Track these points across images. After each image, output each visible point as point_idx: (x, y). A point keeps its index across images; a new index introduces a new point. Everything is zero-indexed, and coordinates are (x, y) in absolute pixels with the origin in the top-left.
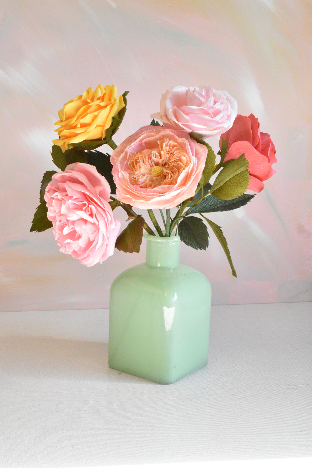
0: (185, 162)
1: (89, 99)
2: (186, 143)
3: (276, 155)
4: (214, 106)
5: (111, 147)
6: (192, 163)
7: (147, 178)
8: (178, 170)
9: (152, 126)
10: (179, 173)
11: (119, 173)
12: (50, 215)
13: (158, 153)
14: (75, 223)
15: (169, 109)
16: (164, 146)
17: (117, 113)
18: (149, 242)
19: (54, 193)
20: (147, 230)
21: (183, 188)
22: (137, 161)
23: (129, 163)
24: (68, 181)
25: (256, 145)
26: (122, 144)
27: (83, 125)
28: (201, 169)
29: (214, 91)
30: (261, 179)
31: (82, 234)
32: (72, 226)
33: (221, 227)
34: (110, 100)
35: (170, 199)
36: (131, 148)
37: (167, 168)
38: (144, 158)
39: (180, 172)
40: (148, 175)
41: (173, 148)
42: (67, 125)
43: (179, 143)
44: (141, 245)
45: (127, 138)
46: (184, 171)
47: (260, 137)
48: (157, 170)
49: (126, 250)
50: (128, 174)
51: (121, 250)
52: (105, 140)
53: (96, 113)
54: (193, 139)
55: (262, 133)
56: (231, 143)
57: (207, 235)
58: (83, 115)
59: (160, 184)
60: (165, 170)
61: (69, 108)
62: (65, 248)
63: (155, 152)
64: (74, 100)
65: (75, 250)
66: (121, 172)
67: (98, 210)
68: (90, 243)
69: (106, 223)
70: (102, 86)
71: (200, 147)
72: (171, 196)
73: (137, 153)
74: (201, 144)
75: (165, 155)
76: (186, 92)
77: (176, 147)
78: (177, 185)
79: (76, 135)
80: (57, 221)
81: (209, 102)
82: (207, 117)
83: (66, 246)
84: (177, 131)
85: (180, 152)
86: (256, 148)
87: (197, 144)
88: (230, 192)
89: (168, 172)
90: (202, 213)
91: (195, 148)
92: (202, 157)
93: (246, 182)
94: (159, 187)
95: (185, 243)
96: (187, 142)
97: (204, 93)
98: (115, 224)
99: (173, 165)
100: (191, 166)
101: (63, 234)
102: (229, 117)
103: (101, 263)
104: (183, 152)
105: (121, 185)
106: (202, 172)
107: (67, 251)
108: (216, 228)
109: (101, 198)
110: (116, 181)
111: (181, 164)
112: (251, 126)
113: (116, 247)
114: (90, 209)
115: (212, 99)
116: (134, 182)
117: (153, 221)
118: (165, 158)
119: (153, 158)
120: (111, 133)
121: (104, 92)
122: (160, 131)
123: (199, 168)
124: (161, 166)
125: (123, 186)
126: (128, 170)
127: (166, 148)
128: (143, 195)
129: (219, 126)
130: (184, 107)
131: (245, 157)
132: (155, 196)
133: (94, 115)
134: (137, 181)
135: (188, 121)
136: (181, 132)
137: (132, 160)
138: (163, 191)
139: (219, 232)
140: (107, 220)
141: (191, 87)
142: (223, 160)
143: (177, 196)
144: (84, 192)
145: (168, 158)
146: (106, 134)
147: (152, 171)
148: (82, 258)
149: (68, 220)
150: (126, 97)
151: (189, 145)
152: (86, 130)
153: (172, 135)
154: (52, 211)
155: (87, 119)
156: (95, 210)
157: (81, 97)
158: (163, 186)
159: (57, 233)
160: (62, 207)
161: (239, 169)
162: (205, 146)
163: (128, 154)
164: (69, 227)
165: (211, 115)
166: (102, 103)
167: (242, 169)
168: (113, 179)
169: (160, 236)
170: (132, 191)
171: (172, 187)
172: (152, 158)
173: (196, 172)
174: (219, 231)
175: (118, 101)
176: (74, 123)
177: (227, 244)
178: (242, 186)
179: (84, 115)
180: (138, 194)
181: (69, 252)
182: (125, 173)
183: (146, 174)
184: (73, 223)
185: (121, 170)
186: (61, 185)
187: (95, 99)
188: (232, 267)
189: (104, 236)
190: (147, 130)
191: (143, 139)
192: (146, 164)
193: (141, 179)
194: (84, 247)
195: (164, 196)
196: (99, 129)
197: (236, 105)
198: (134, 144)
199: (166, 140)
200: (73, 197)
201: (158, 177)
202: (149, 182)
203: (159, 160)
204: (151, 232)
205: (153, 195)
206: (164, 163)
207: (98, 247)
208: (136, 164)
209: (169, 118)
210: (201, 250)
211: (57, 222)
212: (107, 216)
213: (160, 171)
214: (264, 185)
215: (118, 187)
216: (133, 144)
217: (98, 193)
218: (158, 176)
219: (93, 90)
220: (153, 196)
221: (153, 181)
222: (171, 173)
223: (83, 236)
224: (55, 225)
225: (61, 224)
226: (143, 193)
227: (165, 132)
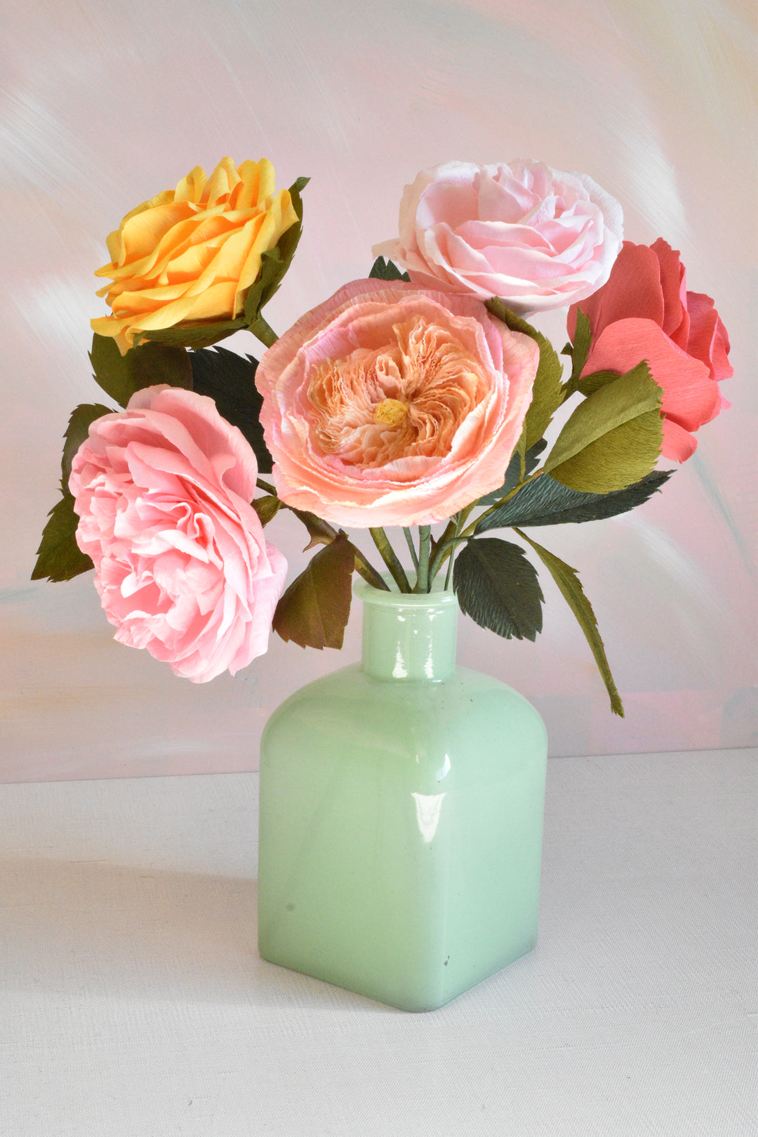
0: (475, 389)
1: (193, 202)
2: (477, 333)
3: (730, 356)
4: (557, 220)
5: (260, 339)
6: (494, 392)
7: (361, 436)
8: (453, 412)
9: (375, 279)
10: (457, 419)
11: (280, 420)
12: (84, 538)
13: (394, 361)
14: (156, 563)
15: (425, 230)
16: (412, 340)
17: (276, 242)
18: (370, 608)
19: (94, 476)
20: (363, 573)
21: (469, 465)
22: (334, 384)
23: (310, 390)
24: (135, 440)
25: (675, 330)
26: (290, 333)
27: (178, 279)
28: (520, 408)
29: (557, 175)
30: (687, 425)
31: (175, 596)
32: (147, 573)
33: (576, 571)
34: (254, 204)
35: (429, 495)
36: (316, 345)
37: (420, 407)
38: (354, 377)
39: (461, 416)
40: (367, 426)
41: (438, 346)
42: (132, 276)
43: (455, 332)
44: (347, 628)
45: (305, 315)
46: (471, 414)
47: (685, 305)
48: (391, 412)
49: (302, 640)
50: (307, 424)
51: (290, 641)
52: (240, 319)
53: (213, 244)
54: (495, 317)
55: (689, 293)
56: (601, 323)
57: (538, 595)
58: (177, 249)
59: (400, 454)
60: (415, 413)
61: (137, 228)
62: (130, 631)
63: (384, 358)
64: (149, 204)
65: (156, 638)
66: (285, 416)
67: (222, 527)
68: (198, 621)
69: (245, 563)
70: (231, 162)
71: (519, 342)
72: (433, 489)
73: (333, 360)
74: (520, 334)
75: (415, 369)
76: (473, 180)
77: (449, 344)
78: (450, 455)
79: (157, 307)
80: (103, 557)
81: (541, 208)
82: (536, 254)
83: (132, 628)
84: (447, 296)
85: (459, 358)
86: (676, 337)
87: (508, 334)
88: (606, 471)
89: (426, 416)
90: (521, 529)
91: (503, 345)
92: (523, 370)
93: (654, 445)
94: (399, 461)
95: (474, 620)
96: (479, 330)
97: (526, 183)
98: (270, 566)
99: (438, 395)
100: (493, 398)
101: (121, 595)
102: (599, 251)
103: (233, 673)
104: (469, 358)
105: (288, 454)
106: (522, 417)
107: (135, 641)
108: (562, 572)
109: (229, 492)
110: (273, 445)
111: (462, 392)
112: (661, 273)
113: (275, 631)
114: (196, 525)
115: (551, 200)
116: (324, 446)
117: (382, 547)
118: (416, 375)
119: (381, 375)
120: (259, 297)
121: (238, 179)
122: (401, 296)
123: (516, 403)
124: (403, 398)
125: (293, 460)
126: (307, 411)
127: (417, 347)
128: (351, 485)
129: (571, 280)
130: (470, 223)
131: (650, 372)
132: (387, 490)
133: (207, 247)
134: (333, 445)
135: (480, 266)
136: (460, 299)
137: (319, 382)
138: (410, 474)
139: (570, 583)
140: (249, 554)
141: (488, 164)
142: (580, 371)
143: (451, 487)
144: (180, 474)
145: (423, 376)
146: (244, 303)
147: (378, 413)
148: (178, 659)
149: (133, 554)
150: (302, 194)
151: (484, 339)
152: (186, 293)
153: (436, 309)
154: (90, 526)
155: (188, 261)
156: (213, 525)
157: (171, 194)
158: (411, 459)
159: (105, 591)
160: (117, 518)
161: (631, 406)
162: (532, 339)
163: (307, 363)
164: (137, 575)
165: (548, 247)
166: (232, 212)
167: (642, 408)
168: (265, 439)
169: (402, 591)
170: (319, 475)
171: (438, 462)
172: (376, 376)
173: (506, 416)
174: (570, 580)
175: (276, 207)
176: (150, 272)
177: (595, 621)
178: (640, 456)
179: (178, 247)
180: (336, 484)
181: (141, 641)
182: (299, 420)
183: (359, 422)
184: (150, 562)
185: (285, 413)
186: (115, 452)
187: (212, 202)
188: (611, 689)
189: (238, 601)
190: (361, 293)
191: (350, 319)
192: (361, 392)
193: (346, 439)
194: (182, 630)
195: (413, 488)
196: (223, 290)
197: (619, 218)
198: (325, 335)
199: (418, 321)
200: (147, 490)
201: (395, 431)
202: (369, 447)
203: (397, 382)
204: (375, 581)
205: (380, 487)
206: (411, 391)
207: (221, 631)
208: (331, 395)
209: (425, 257)
210: (521, 641)
211: (104, 559)
212: (249, 543)
213: (401, 414)
214: (695, 442)
215: (277, 463)
216: (321, 334)
217: (221, 478)
218: (395, 427)
219: (205, 176)
220: (380, 490)
221: (381, 444)
222: (434, 420)
223: (178, 602)
224: (100, 567)
225: (115, 563)
226: (351, 481)
227: (415, 299)
